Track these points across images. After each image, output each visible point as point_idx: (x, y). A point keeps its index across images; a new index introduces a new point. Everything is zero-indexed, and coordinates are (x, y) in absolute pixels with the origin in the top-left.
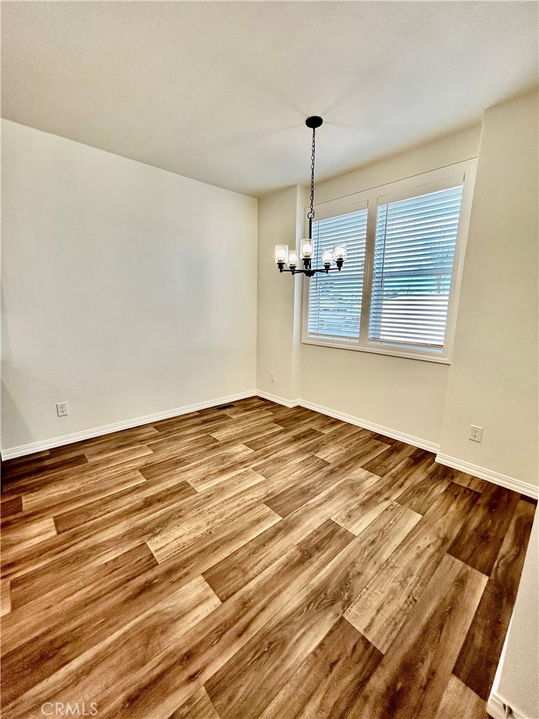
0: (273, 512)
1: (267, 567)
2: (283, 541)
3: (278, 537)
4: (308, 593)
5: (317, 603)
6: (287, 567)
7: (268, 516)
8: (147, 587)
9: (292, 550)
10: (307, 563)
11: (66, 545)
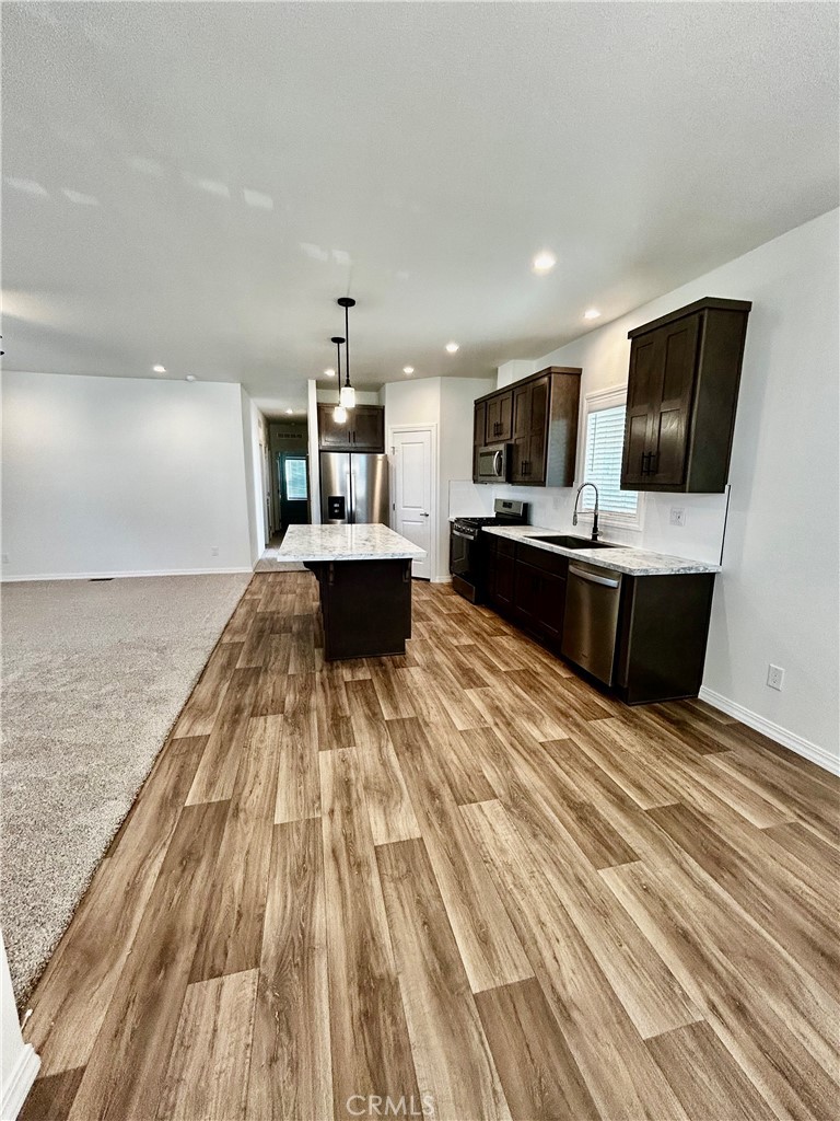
0: (499, 983)
1: (387, 909)
2: (419, 958)
3: (430, 956)
4: (317, 941)
5: (297, 944)
6: (369, 937)
7: (493, 968)
8: (434, 794)
9: (392, 962)
10: (354, 972)
11: (520, 748)
